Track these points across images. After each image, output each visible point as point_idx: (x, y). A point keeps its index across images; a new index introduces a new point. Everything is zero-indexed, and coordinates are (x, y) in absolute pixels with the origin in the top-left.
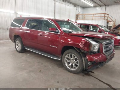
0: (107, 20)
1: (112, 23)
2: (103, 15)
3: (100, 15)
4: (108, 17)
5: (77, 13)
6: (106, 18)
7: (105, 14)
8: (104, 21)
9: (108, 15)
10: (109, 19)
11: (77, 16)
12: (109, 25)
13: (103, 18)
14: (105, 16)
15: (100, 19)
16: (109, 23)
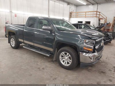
0: (99, 17)
1: (103, 20)
2: (95, 13)
3: (92, 13)
4: (100, 15)
5: (71, 11)
6: (98, 16)
7: (97, 12)
8: (95, 18)
9: (100, 12)
10: (101, 17)
11: (71, 13)
12: (100, 23)
13: (95, 15)
14: (96, 14)
15: (93, 17)
16: (101, 20)
